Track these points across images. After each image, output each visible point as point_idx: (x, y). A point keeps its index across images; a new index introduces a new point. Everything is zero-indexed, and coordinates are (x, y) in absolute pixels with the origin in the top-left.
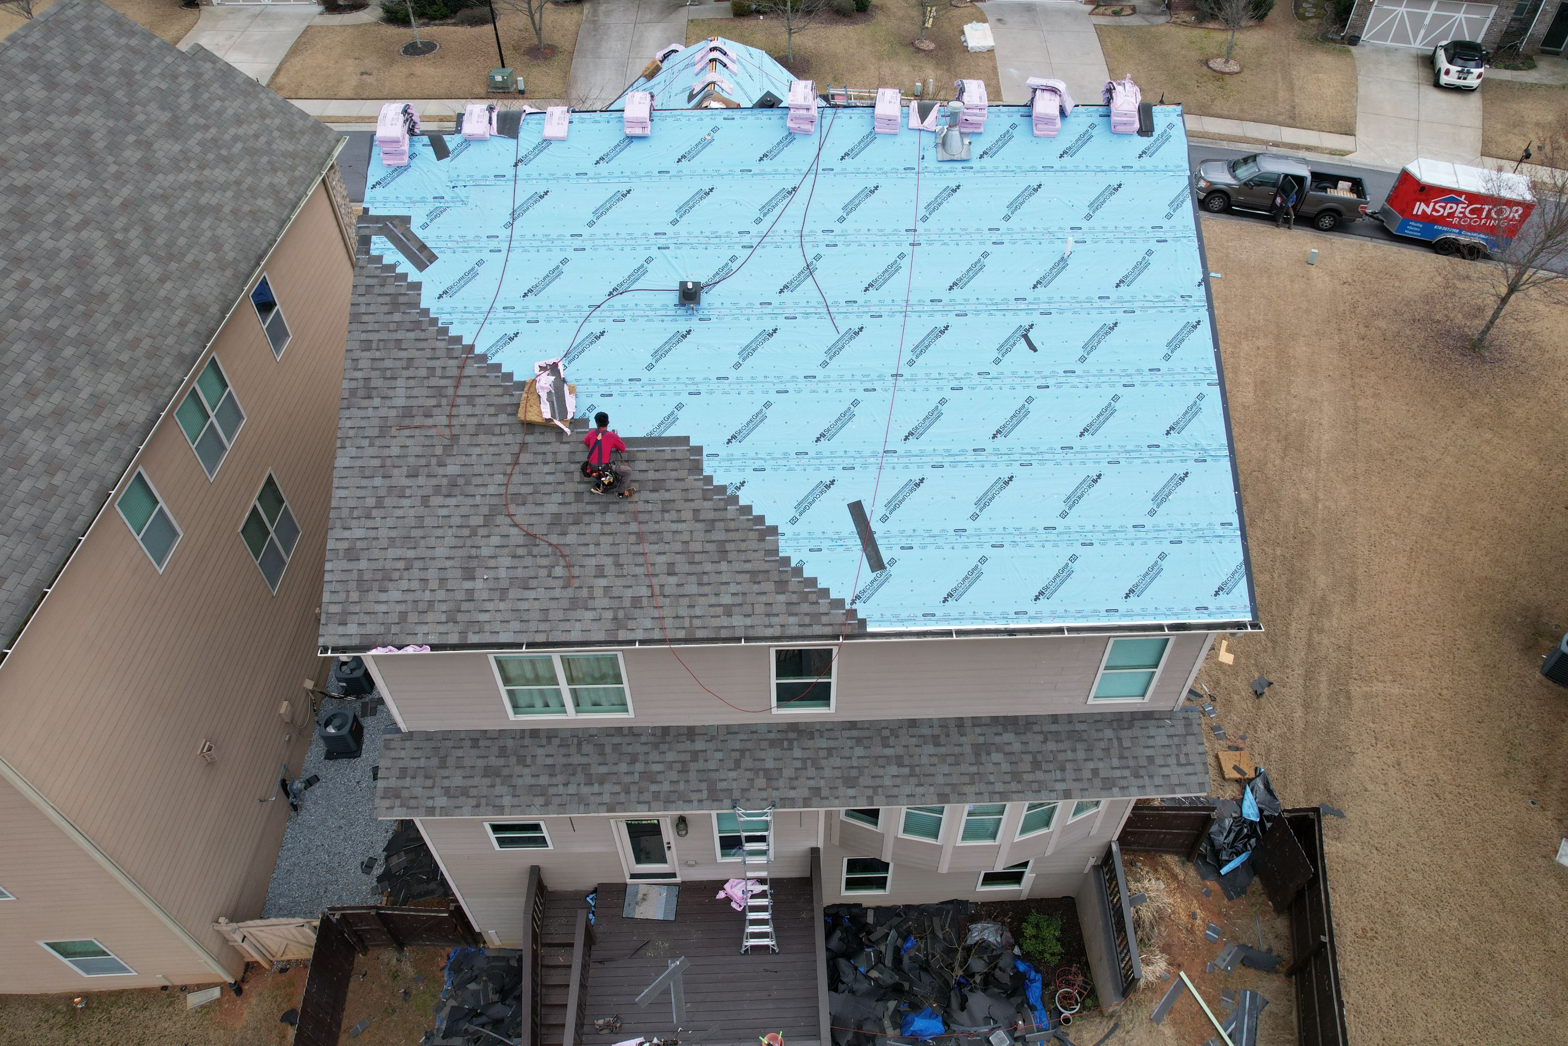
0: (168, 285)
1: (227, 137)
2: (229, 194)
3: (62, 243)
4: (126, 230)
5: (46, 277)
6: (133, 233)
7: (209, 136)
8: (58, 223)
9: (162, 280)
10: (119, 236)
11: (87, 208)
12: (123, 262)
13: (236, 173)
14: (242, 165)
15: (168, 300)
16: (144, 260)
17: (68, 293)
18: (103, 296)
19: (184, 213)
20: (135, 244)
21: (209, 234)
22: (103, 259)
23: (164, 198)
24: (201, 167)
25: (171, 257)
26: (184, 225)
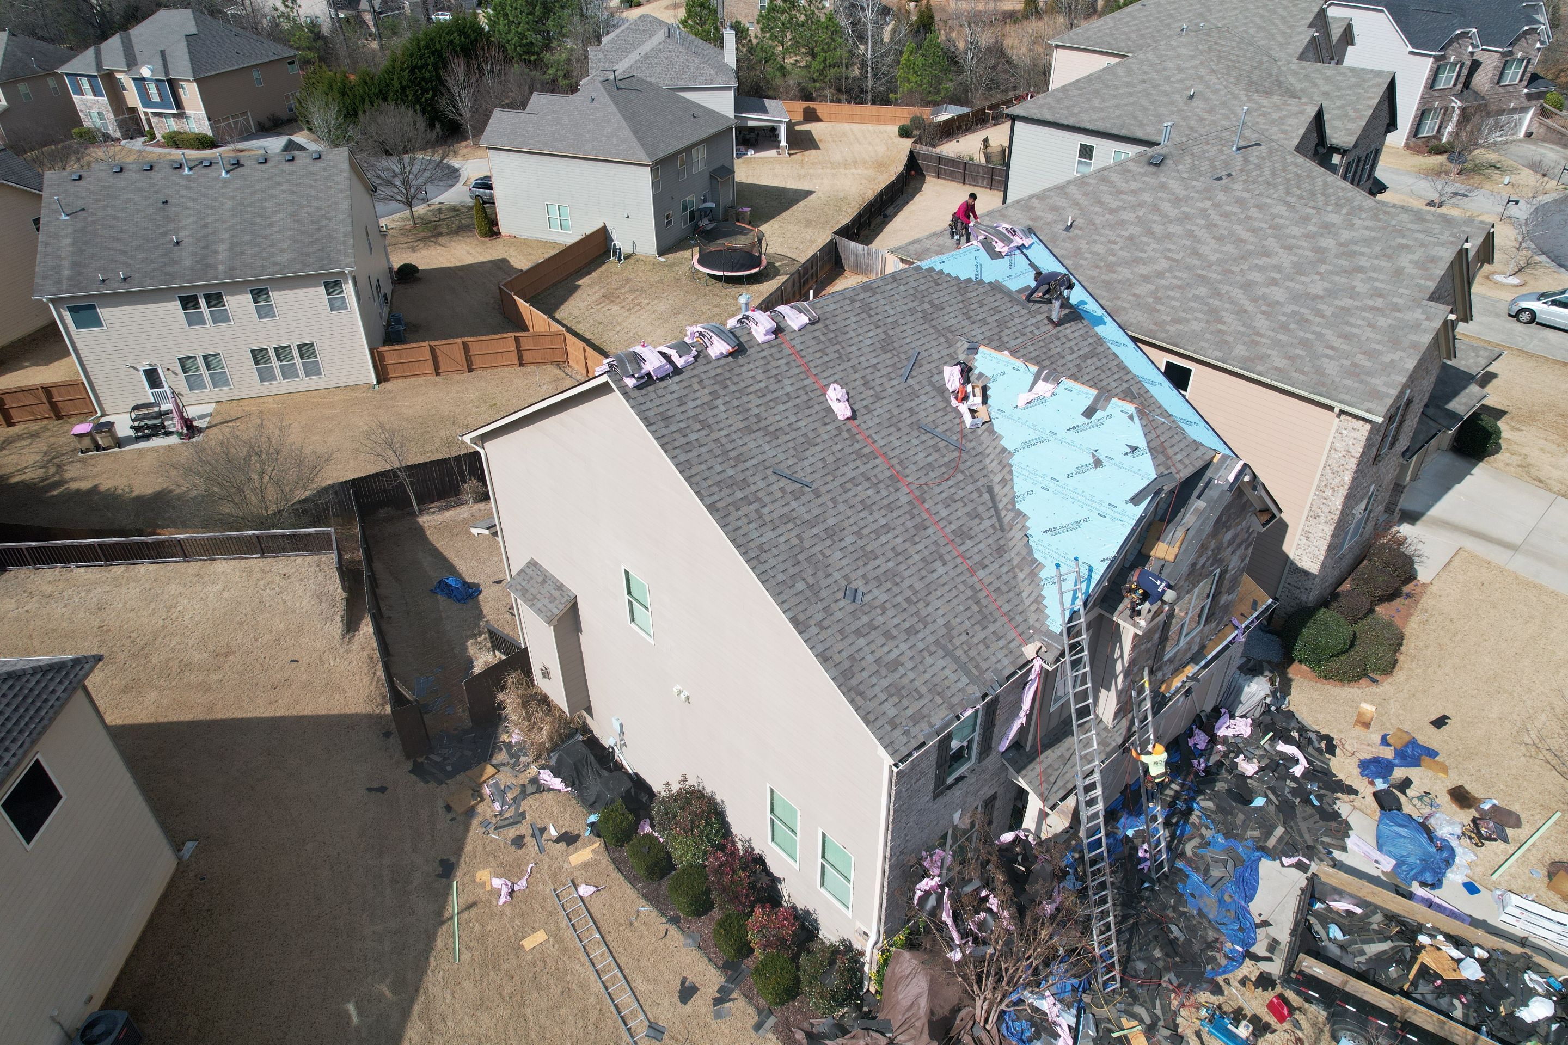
0: (1130, 298)
1: (1318, 329)
2: (1242, 329)
3: (1152, 254)
4: (1175, 277)
5: (1121, 249)
6: (1175, 281)
7: (1311, 318)
8: (1169, 250)
9: (1134, 295)
10: (1167, 275)
11: (1189, 260)
12: (1146, 279)
13: (1272, 334)
14: (1283, 337)
15: (1119, 298)
16: (1151, 287)
17: (1111, 258)
18: (1114, 272)
19: (1206, 304)
20: (1163, 282)
21: (1189, 316)
22: (1144, 270)
23: (1217, 294)
24: (1264, 313)
25: (1158, 300)
26: (1192, 304)
